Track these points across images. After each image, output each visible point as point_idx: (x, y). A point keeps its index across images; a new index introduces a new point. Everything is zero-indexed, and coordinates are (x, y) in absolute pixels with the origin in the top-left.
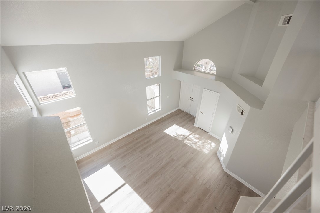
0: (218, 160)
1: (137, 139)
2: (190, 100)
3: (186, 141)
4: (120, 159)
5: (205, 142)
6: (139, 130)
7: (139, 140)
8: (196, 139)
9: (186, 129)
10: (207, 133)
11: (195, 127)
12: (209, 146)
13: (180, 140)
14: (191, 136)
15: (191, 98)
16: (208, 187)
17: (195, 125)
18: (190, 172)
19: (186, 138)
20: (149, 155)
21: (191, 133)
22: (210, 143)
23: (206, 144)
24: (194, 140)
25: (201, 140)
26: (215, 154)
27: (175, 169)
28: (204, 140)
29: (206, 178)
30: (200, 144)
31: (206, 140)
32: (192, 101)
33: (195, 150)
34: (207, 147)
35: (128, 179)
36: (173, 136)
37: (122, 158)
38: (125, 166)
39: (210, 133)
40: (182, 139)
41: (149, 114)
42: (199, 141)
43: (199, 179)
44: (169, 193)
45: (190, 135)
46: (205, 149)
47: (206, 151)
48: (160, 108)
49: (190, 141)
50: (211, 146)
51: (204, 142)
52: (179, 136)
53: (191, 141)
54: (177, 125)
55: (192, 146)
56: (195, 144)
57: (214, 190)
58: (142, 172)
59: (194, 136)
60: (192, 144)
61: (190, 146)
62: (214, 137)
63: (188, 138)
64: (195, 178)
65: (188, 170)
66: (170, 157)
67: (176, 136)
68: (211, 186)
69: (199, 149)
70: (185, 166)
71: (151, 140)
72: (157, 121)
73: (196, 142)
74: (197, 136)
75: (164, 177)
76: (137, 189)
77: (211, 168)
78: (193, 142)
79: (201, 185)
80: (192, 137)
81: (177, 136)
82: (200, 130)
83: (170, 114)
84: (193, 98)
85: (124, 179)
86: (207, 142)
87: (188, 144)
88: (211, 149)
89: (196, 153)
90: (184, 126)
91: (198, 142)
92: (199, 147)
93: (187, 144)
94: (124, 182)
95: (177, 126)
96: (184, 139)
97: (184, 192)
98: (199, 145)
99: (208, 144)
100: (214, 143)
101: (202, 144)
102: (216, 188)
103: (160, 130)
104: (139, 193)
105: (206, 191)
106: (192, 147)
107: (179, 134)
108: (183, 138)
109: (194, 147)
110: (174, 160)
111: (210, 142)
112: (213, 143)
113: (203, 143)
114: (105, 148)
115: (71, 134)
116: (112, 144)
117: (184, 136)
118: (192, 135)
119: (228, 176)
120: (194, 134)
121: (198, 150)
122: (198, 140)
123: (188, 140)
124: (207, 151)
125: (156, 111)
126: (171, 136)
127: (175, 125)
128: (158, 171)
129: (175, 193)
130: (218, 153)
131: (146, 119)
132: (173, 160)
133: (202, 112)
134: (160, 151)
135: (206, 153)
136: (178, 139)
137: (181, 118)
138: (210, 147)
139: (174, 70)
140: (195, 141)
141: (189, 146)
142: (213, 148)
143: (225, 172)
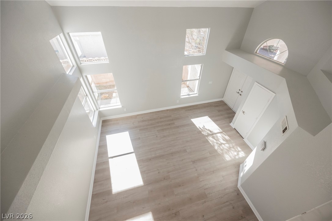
0: (238, 172)
1: (161, 118)
2: (238, 93)
3: (210, 139)
4: (139, 130)
5: (233, 147)
6: (167, 110)
7: (162, 120)
8: (223, 140)
9: (218, 125)
10: (242, 138)
11: (230, 126)
12: (236, 153)
13: (203, 135)
14: (219, 135)
15: (240, 90)
16: (206, 194)
17: (231, 124)
18: (196, 170)
19: (212, 134)
20: (164, 136)
21: (222, 131)
22: (239, 151)
23: (232, 150)
24: (220, 140)
25: (228, 144)
26: (238, 165)
27: (182, 160)
28: (234, 145)
29: (211, 184)
30: (226, 147)
31: (236, 146)
32: (241, 95)
33: (216, 151)
34: (232, 153)
35: (137, 150)
36: (198, 127)
37: (140, 130)
38: (139, 138)
39: (245, 140)
40: (206, 134)
41: (182, 97)
42: (226, 144)
43: (201, 181)
44: (164, 178)
45: (218, 133)
46: (228, 154)
47: (227, 158)
48: (197, 94)
49: (214, 139)
50: (238, 154)
51: (231, 146)
52: (205, 130)
53: (216, 140)
54: (210, 117)
55: (214, 145)
56: (219, 145)
57: (212, 200)
58: (151, 149)
59: (222, 136)
60: (216, 144)
61: (212, 144)
62: (248, 146)
63: (214, 135)
64: (198, 177)
65: (195, 167)
66: (184, 147)
67: (201, 128)
68: (211, 194)
69: (221, 152)
70: (194, 162)
71: (174, 123)
72: (190, 106)
73: (222, 144)
74: (227, 137)
75: (168, 163)
76: (140, 161)
77: (223, 177)
78: (218, 141)
79: (200, 188)
80: (220, 137)
81: (203, 129)
82: (234, 132)
83: (208, 103)
84: (242, 92)
85: (134, 148)
86: (235, 148)
87: (211, 142)
88: (235, 158)
89: (214, 154)
90: (218, 121)
91: (224, 144)
92: (222, 150)
93: (209, 141)
94: (133, 151)
95: (209, 119)
96: (209, 135)
97: (179, 185)
98: (223, 148)
99: (236, 151)
100: (245, 153)
101: (227, 148)
102: (216, 199)
103: (188, 117)
104: (140, 165)
105: (203, 196)
106: (213, 147)
107: (206, 127)
108: (208, 133)
109: (216, 148)
110: (187, 152)
111: (239, 149)
112: (242, 152)
113: (230, 148)
114: (132, 117)
115: (113, 96)
116: (138, 115)
117: (211, 131)
118: (222, 134)
119: (239, 194)
120: (224, 134)
121: (219, 153)
122: (224, 142)
123: (213, 138)
124: (229, 157)
125: (191, 96)
126: (196, 127)
127: (207, 117)
128: (165, 155)
129: (171, 181)
130: (241, 165)
131: (178, 101)
132: (185, 151)
133: (244, 112)
134: (177, 138)
135: (226, 160)
136: (202, 133)
137: (219, 111)
138: (235, 156)
139: (227, 49)
140: (221, 142)
141: (210, 144)
142: (239, 157)
143: (238, 189)
